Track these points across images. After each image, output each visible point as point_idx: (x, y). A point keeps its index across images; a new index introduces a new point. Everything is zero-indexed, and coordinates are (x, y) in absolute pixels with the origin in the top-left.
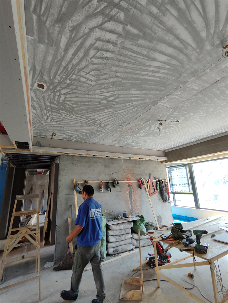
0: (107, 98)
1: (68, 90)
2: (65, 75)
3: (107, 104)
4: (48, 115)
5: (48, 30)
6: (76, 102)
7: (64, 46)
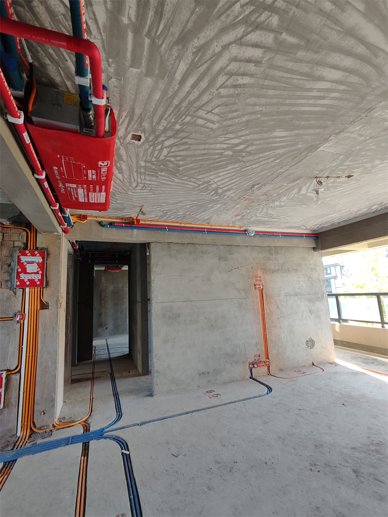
0: (233, 147)
1: (176, 140)
2: (174, 117)
3: (232, 156)
4: (139, 180)
5: (161, 57)
6: (184, 158)
7: (181, 76)
